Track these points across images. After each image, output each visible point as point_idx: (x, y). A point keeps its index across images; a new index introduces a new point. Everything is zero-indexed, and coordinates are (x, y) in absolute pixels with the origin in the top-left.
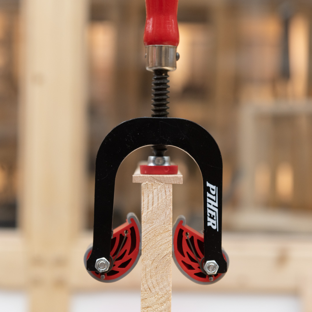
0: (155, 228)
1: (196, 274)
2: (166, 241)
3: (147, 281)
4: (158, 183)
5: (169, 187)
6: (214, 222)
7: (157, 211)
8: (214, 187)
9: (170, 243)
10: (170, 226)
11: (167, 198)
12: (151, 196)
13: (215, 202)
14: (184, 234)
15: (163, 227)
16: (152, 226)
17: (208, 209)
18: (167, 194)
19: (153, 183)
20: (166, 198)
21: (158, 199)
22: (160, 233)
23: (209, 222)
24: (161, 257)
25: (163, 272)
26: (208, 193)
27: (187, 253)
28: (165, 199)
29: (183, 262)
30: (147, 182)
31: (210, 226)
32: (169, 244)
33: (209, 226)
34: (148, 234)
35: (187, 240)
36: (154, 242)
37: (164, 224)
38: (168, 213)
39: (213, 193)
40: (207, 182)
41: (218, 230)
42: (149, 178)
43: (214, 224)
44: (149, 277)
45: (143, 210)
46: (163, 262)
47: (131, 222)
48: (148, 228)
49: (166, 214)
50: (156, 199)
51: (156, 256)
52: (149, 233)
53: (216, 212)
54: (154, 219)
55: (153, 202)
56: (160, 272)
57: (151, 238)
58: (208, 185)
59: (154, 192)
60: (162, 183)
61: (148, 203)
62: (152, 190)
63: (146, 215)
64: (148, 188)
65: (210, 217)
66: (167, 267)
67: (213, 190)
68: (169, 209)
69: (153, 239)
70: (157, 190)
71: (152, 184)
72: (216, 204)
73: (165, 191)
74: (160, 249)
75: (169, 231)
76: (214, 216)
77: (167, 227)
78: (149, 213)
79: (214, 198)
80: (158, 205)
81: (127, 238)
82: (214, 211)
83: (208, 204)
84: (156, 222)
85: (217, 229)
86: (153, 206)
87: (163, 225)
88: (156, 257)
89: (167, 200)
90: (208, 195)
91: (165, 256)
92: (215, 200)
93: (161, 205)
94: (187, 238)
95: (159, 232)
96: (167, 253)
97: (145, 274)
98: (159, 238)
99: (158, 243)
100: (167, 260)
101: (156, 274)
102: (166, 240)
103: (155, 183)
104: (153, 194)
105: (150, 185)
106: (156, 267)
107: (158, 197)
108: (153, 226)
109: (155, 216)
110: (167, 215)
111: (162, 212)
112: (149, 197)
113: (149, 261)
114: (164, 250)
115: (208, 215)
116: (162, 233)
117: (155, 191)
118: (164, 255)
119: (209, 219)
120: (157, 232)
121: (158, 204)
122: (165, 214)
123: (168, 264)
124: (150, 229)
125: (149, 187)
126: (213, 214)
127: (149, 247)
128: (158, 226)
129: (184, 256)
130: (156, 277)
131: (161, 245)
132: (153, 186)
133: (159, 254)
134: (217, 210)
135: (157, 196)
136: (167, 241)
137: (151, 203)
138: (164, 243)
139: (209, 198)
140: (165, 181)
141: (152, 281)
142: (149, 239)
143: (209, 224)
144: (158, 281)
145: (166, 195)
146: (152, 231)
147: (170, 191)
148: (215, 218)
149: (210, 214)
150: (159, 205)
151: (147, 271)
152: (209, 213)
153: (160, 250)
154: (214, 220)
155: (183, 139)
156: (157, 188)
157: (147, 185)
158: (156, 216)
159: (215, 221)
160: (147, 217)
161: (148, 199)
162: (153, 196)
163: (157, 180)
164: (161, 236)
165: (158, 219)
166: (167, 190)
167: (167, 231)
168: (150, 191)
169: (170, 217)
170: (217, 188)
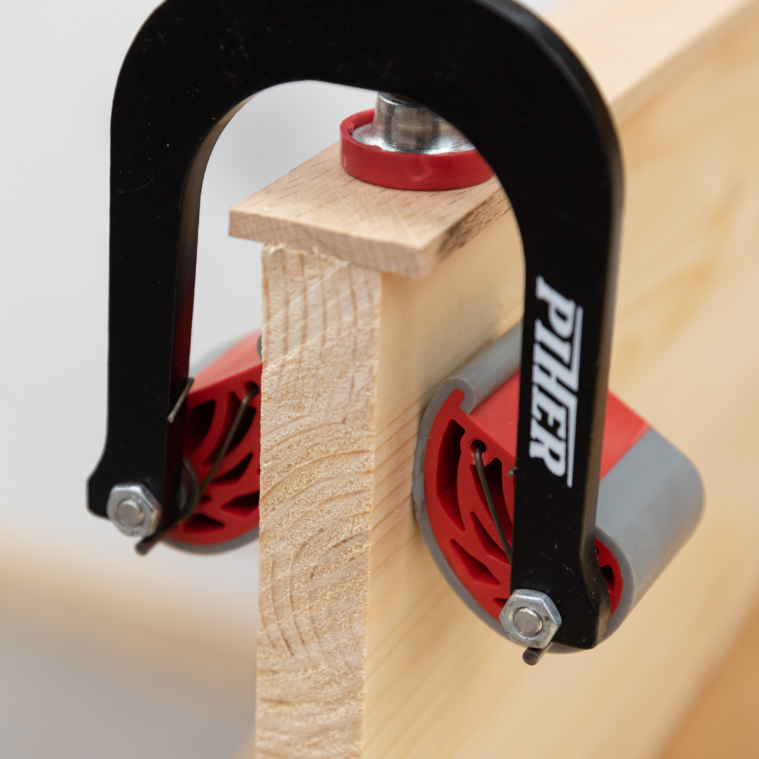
0: (309, 430)
2: (348, 489)
3: (278, 612)
4: (323, 256)
5: (366, 282)
6: (559, 448)
7: (317, 368)
8: (567, 307)
9: (364, 499)
10: (366, 433)
11: (360, 322)
12: (296, 303)
13: (568, 366)
14: (465, 442)
15: (339, 431)
16: (298, 418)
17: (535, 389)
18: (360, 308)
19: (305, 253)
20: (355, 322)
21: (325, 321)
22: (328, 452)
23: (537, 440)
24: (329, 541)
25: (336, 598)
26: (539, 324)
27: (474, 516)
28: (348, 327)
29: (454, 543)
30: (281, 246)
31: (540, 462)
32: (360, 502)
33: (536, 459)
34: (283, 445)
35: (474, 468)
36: (305, 480)
37: (344, 422)
38: (359, 384)
39: (564, 328)
40: (540, 281)
41: (570, 482)
42: (292, 231)
43: (555, 457)
44: (284, 600)
45: (267, 352)
46: (337, 562)
48: (285, 424)
49: (352, 386)
50: (315, 314)
51: (310, 534)
52: (287, 444)
53: (567, 410)
54: (308, 397)
55: (305, 328)
56: (324, 594)
57: (292, 463)
58: (544, 290)
59: (311, 289)
60: (340, 257)
61: (286, 329)
62: (299, 279)
63: (278, 373)
64: (284, 268)
65: (543, 423)
66: (349, 584)
67: (563, 317)
68: (366, 369)
69: (300, 469)
70: (322, 285)
71: (301, 257)
72: (572, 379)
73: (353, 295)
74: (329, 512)
75: (363, 452)
76: (557, 424)
77: (355, 435)
78: (289, 367)
79: (563, 349)
80: (323, 345)
82: (559, 403)
83: (536, 368)
84: (312, 407)
85: (565, 475)
86: (303, 342)
87: (341, 427)
88: (312, 538)
89: (359, 331)
90: (541, 333)
91: (344, 541)
93: (333, 347)
94: (474, 463)
95: (324, 449)
96: (354, 533)
97: (273, 588)
98: (322, 471)
99: (319, 487)
100: (352, 559)
101: (311, 597)
102: (352, 483)
103: (312, 253)
104: (305, 298)
105: (292, 257)
106: (312, 575)
107: (325, 314)
108: (303, 422)
109: (311, 384)
110: (356, 389)
111: (338, 373)
112: (292, 304)
113: (285, 544)
114: (341, 520)
115: (536, 413)
116: (334, 456)
117: (314, 286)
118: (343, 537)
119: (536, 431)
120: (316, 448)
121: (324, 340)
122: (347, 385)
123: (355, 574)
124: (291, 428)
125: (289, 266)
126: (555, 413)
127: (288, 496)
128: (320, 426)
129: (462, 527)
130: (310, 608)
131: (331, 499)
132: (306, 267)
133: (321, 531)
134: (572, 402)
135: (320, 310)
136: (355, 488)
137: (296, 327)
138: (340, 492)
139: (545, 348)
140: (351, 252)
141: (295, 616)
142: (285, 465)
143: (535, 451)
144: (316, 625)
145: (355, 308)
146: (297, 438)
147: (371, 298)
148: (561, 432)
149: (545, 414)
150: (328, 345)
151: (279, 580)
152: (540, 409)
153: (328, 517)
154: (559, 439)
156: (322, 277)
157: (283, 258)
158: (315, 386)
159: (563, 444)
160: (280, 380)
161: (287, 312)
162: (306, 306)
163: (324, 247)
164: (332, 464)
165: (321, 399)
166: (361, 293)
167: (355, 452)
168: (292, 281)
169: (367, 402)
170: (580, 312)
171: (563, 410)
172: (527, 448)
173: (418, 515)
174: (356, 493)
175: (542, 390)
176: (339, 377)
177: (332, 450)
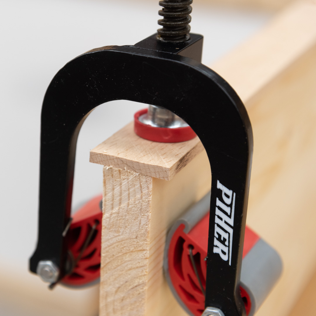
0: (122, 241)
2: (138, 265)
4: (129, 171)
5: (146, 182)
6: (226, 250)
7: (126, 216)
8: (230, 193)
9: (145, 269)
10: (145, 242)
11: (144, 198)
12: (117, 189)
13: (230, 217)
14: (185, 245)
15: (134, 242)
16: (117, 236)
17: (216, 225)
18: (144, 192)
19: (121, 169)
20: (142, 198)
21: (129, 197)
22: (130, 250)
23: (216, 246)
24: (129, 286)
25: (132, 310)
26: (217, 199)
27: (189, 276)
28: (139, 200)
29: (181, 287)
30: (111, 166)
31: (218, 255)
32: (143, 271)
33: (216, 254)
34: (111, 247)
35: (189, 256)
36: (120, 261)
37: (136, 238)
38: (143, 223)
39: (228, 201)
40: (218, 182)
41: (230, 264)
42: (116, 160)
43: (224, 253)
44: (110, 310)
45: (105, 209)
46: (133, 295)
48: (112, 238)
49: (140, 223)
50: (125, 194)
51: (122, 283)
52: (113, 246)
53: (229, 234)
54: (121, 227)
55: (120, 199)
56: (127, 308)
57: (115, 254)
58: (220, 186)
59: (123, 184)
60: (136, 172)
61: (113, 200)
62: (119, 180)
63: (109, 218)
64: (112, 175)
65: (219, 239)
66: (138, 304)
67: (228, 196)
68: (146, 217)
69: (118, 257)
70: (128, 182)
71: (119, 171)
72: (231, 222)
73: (141, 187)
74: (130, 274)
75: (144, 250)
76: (225, 239)
77: (141, 243)
78: (114, 215)
79: (228, 210)
80: (128, 207)
82: (226, 231)
84: (123, 231)
85: (228, 260)
86: (120, 205)
87: (135, 240)
88: (122, 285)
89: (143, 201)
90: (219, 203)
91: (136, 286)
92: (229, 214)
93: (132, 207)
94: (189, 254)
95: (128, 248)
96: (140, 283)
98: (127, 258)
99: (126, 264)
100: (139, 294)
101: (122, 308)
102: (139, 263)
103: (125, 169)
104: (121, 187)
105: (116, 171)
106: (122, 300)
107: (129, 194)
108: (119, 237)
109: (123, 222)
110: (142, 224)
111: (134, 218)
112: (115, 190)
113: (111, 287)
114: (135, 278)
115: (216, 235)
116: (132, 252)
117: (125, 183)
118: (135, 285)
119: (216, 242)
120: (125, 248)
121: (128, 205)
122: (138, 223)
123: (140, 300)
124: (114, 240)
125: (114, 175)
126: (224, 235)
127: (113, 268)
128: (127, 239)
129: (184, 279)
130: (121, 313)
131: (131, 269)
132: (121, 175)
133: (126, 282)
134: (231, 231)
135: (127, 192)
136: (141, 265)
137: (117, 199)
138: (135, 266)
139: (220, 209)
140: (140, 170)
142: (111, 255)
143: (216, 250)
145: (142, 192)
146: (117, 244)
147: (148, 188)
148: (227, 243)
149: (220, 236)
150: (130, 207)
151: (109, 302)
152: (217, 233)
153: (129, 276)
154: (226, 246)
155: (182, 99)
156: (128, 179)
157: (112, 171)
158: (124, 223)
159: (227, 248)
160: (110, 220)
161: (113, 193)
162: (121, 191)
163: (129, 167)
164: (131, 255)
165: (127, 228)
166: (144, 186)
167: (141, 250)
168: (116, 180)
169: (146, 230)
170: (235, 194)
171: (227, 234)
173: (166, 275)
174: (141, 267)
175: (218, 226)
176: (134, 220)
177: (131, 249)
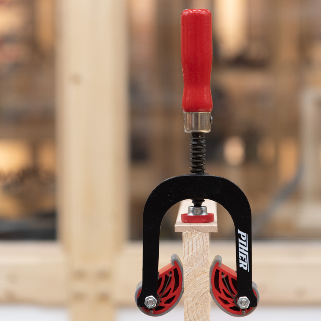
0: (195, 270)
1: (231, 308)
2: (204, 281)
3: (189, 315)
4: (196, 232)
5: (206, 235)
6: (246, 264)
7: (196, 256)
8: (244, 234)
9: (208, 283)
11: (205, 244)
12: (190, 243)
13: (246, 246)
15: (201, 269)
17: (240, 253)
18: (204, 241)
19: (192, 232)
20: (204, 244)
21: (197, 246)
23: (241, 263)
24: (200, 295)
25: (202, 308)
26: (239, 239)
27: (223, 290)
28: (202, 246)
29: (220, 298)
30: (187, 231)
31: (242, 268)
32: (207, 284)
33: (241, 267)
34: (189, 275)
35: (223, 279)
36: (194, 282)
37: (202, 267)
38: (205, 257)
39: (244, 239)
40: (239, 230)
41: (248, 271)
42: (189, 228)
43: (245, 266)
44: (190, 312)
45: (184, 255)
46: (202, 299)
47: (174, 265)
48: (189, 270)
49: (204, 258)
50: (195, 245)
51: (196, 294)
52: (190, 274)
53: (246, 255)
54: (194, 263)
55: (192, 248)
56: (200, 308)
57: (191, 279)
58: (239, 232)
59: (193, 239)
60: (200, 231)
61: (188, 249)
62: (191, 238)
63: (187, 259)
64: (188, 236)
65: (242, 259)
66: (205, 303)
67: (244, 236)
68: (207, 254)
69: (193, 279)
70: (196, 238)
71: (191, 233)
72: (247, 249)
73: (203, 239)
74: (200, 288)
75: (207, 272)
76: (245, 259)
77: (205, 269)
78: (190, 257)
79: (244, 243)
81: (171, 278)
83: (239, 248)
84: (195, 265)
85: (247, 269)
86: (192, 251)
87: (202, 268)
88: (196, 295)
89: (205, 246)
90: (240, 241)
91: (204, 294)
92: (245, 245)
93: (199, 251)
94: (222, 277)
95: (198, 274)
96: (206, 291)
97: (187, 310)
98: (198, 278)
99: (197, 282)
100: (206, 297)
101: (197, 309)
102: (205, 280)
103: (194, 232)
104: (193, 241)
105: (189, 233)
106: (197, 304)
107: (197, 244)
108: (193, 269)
110: (204, 259)
111: (200, 256)
113: (190, 298)
114: (203, 289)
115: (240, 258)
116: (200, 275)
117: (194, 239)
118: (203, 293)
119: (241, 261)
120: (196, 274)
121: (197, 250)
122: (203, 258)
123: (206, 301)
124: (191, 271)
125: (189, 235)
126: (244, 257)
127: (190, 287)
128: (197, 269)
129: (221, 293)
130: (196, 312)
131: (200, 285)
132: (192, 235)
133: (198, 293)
134: (247, 254)
135: (196, 243)
136: (205, 281)
137: (190, 249)
138: (202, 282)
139: (241, 243)
140: (202, 230)
141: (193, 315)
142: (189, 279)
143: (241, 266)
144: (198, 315)
145: (203, 242)
146: (192, 273)
147: (207, 239)
148: (246, 261)
149: (242, 257)
150: (198, 251)
151: (189, 307)
152: (241, 256)
153: (200, 289)
154: (245, 262)
155: (217, 193)
156: (196, 236)
157: (187, 234)
158: (196, 260)
159: (246, 263)
160: (187, 261)
161: (188, 245)
162: (193, 243)
163: (196, 230)
164: (200, 277)
165: (197, 263)
166: (204, 238)
167: (205, 273)
168: (189, 238)
169: (207, 261)
170: (247, 235)
171: (246, 256)
172: (239, 265)
173: (211, 292)
175: (241, 252)
176: (201, 257)
177: (200, 273)
